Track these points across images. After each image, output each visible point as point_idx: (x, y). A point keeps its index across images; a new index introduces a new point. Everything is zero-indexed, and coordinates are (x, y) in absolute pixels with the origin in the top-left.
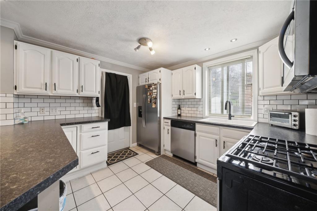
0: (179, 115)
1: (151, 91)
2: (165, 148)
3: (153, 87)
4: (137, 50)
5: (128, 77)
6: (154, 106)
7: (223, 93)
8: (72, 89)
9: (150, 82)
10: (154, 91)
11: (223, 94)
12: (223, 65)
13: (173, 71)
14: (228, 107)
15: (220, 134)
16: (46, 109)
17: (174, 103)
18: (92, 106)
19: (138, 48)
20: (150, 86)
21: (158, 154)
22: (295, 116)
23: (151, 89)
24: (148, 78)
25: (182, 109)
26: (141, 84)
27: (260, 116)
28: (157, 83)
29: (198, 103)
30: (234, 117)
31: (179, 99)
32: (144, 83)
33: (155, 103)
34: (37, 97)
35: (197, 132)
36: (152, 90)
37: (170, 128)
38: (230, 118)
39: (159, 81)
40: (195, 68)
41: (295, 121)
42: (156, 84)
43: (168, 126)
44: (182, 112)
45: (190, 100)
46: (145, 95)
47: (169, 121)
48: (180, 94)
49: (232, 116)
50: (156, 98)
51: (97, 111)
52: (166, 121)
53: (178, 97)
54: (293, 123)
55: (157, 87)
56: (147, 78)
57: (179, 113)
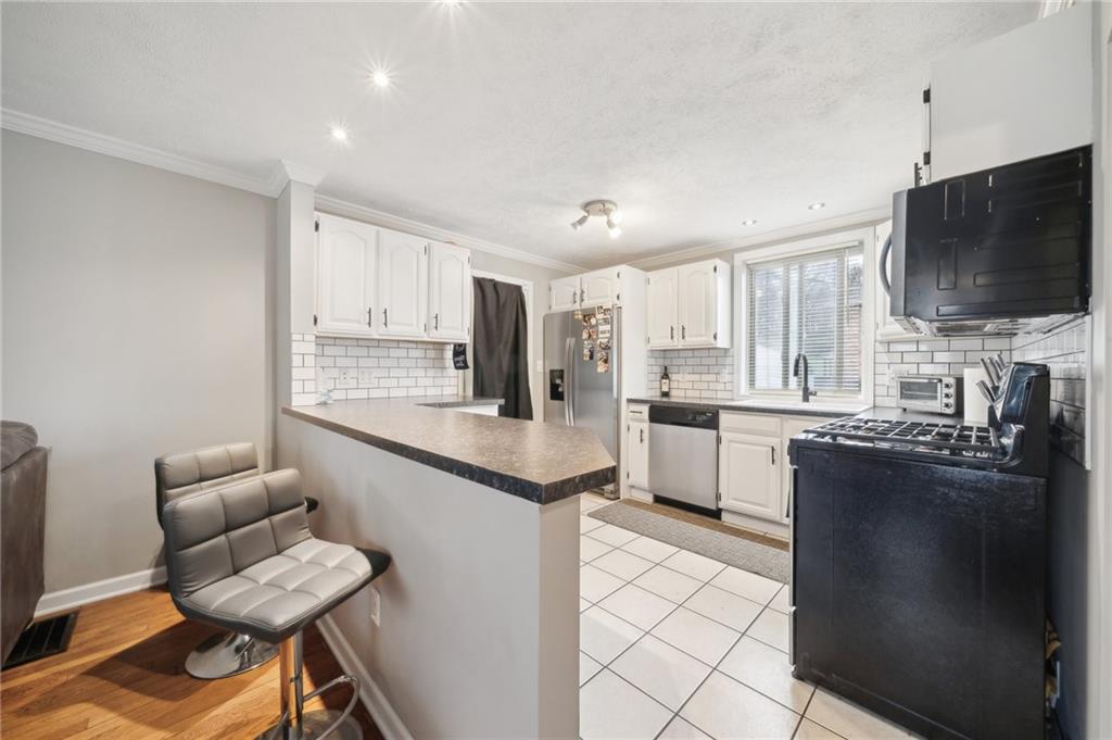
0: (666, 394)
1: (592, 327)
2: (632, 481)
3: (600, 316)
4: (579, 228)
5: (524, 288)
6: (601, 368)
7: (788, 334)
8: (415, 323)
9: (587, 304)
10: (601, 328)
11: (788, 338)
12: (787, 261)
13: (650, 274)
14: (802, 372)
15: (782, 434)
16: (352, 373)
17: (652, 361)
18: (443, 368)
19: (582, 221)
20: (588, 315)
21: (612, 496)
22: (947, 386)
23: (593, 321)
24: (583, 292)
25: (674, 377)
26: (558, 308)
27: (881, 391)
28: (610, 307)
29: (720, 360)
30: (815, 394)
31: (665, 351)
32: (568, 307)
33: (606, 361)
34: (332, 342)
35: (722, 433)
36: (597, 325)
37: (646, 426)
38: (806, 399)
39: (616, 301)
40: (715, 269)
41: (947, 396)
42: (609, 310)
43: (641, 421)
44: (674, 385)
45: (697, 353)
46: (574, 340)
47: (645, 409)
48: (672, 337)
49: (811, 394)
50: (607, 348)
51: (453, 381)
52: (634, 407)
53: (667, 343)
54: (945, 400)
55: (612, 318)
56: (578, 293)
57: (665, 389)
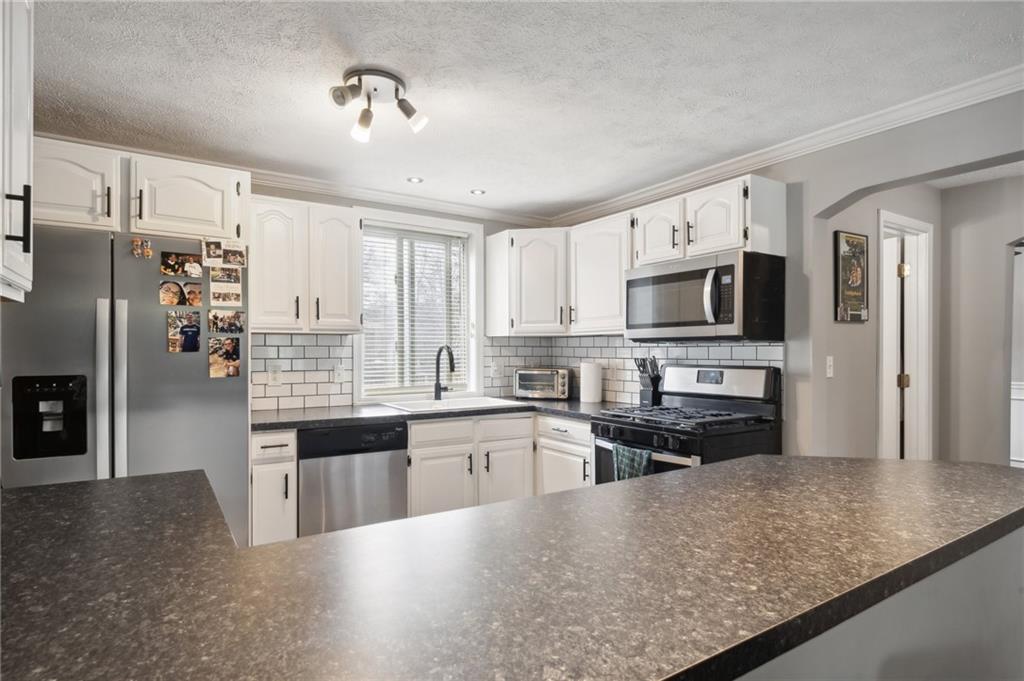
6: (217, 372)
7: (402, 320)
11: (402, 325)
22: (562, 376)
29: (334, 352)
35: (412, 452)
37: (291, 467)
38: (438, 397)
41: (562, 384)
47: (290, 438)
48: (297, 314)
54: (561, 388)
